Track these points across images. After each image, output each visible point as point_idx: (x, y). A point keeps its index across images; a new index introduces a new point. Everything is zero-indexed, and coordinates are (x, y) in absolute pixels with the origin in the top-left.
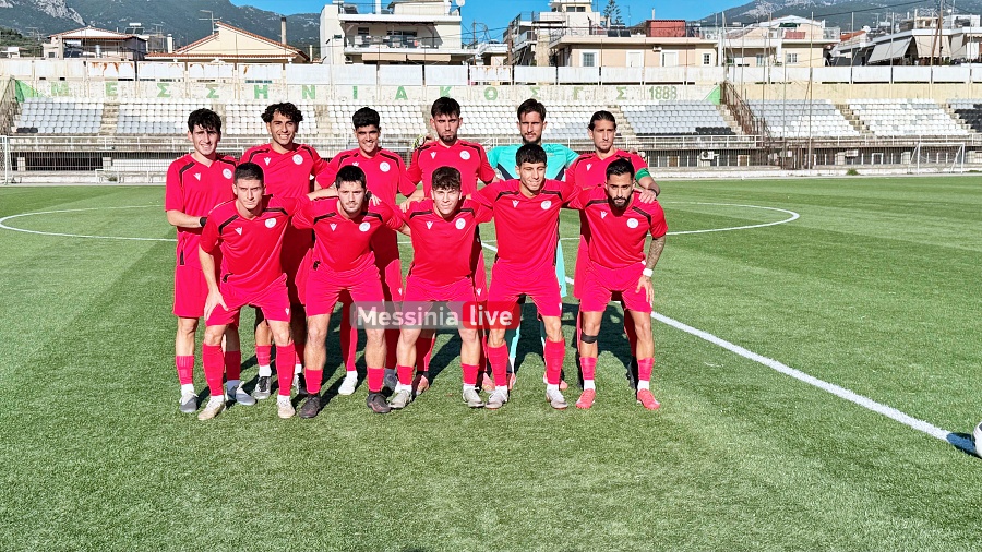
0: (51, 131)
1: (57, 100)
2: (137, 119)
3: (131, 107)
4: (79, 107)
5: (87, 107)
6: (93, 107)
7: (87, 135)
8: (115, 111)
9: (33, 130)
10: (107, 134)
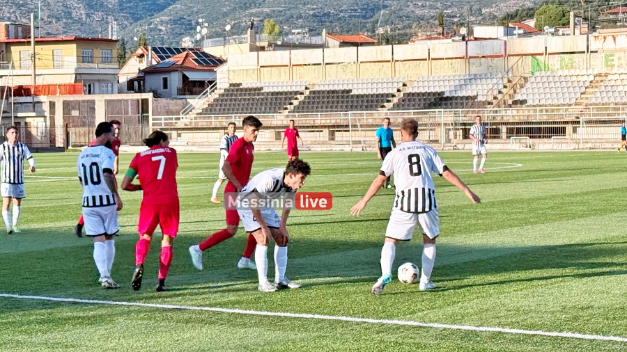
0: (537, 102)
1: (560, 73)
2: (615, 88)
3: (617, 77)
4: (574, 78)
5: (580, 78)
6: (585, 78)
7: (564, 105)
8: (602, 81)
9: (523, 102)
10: (580, 104)
